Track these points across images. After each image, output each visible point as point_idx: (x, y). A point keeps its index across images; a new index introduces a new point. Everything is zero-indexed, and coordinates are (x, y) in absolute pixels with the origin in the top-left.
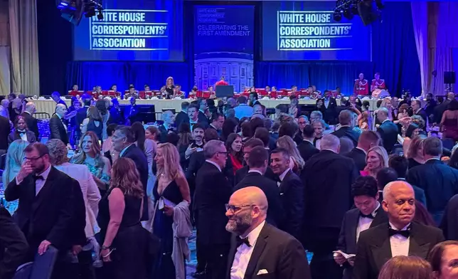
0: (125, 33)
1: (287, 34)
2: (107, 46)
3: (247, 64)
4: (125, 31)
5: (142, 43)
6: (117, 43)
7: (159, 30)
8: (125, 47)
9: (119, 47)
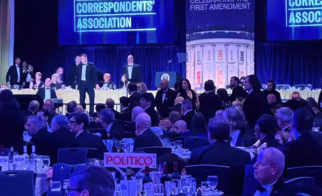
0: (110, 11)
1: (297, 5)
2: (91, 27)
3: (247, 46)
4: (110, 8)
5: (128, 22)
6: (102, 23)
7: (147, 6)
8: (110, 28)
9: (104, 29)
